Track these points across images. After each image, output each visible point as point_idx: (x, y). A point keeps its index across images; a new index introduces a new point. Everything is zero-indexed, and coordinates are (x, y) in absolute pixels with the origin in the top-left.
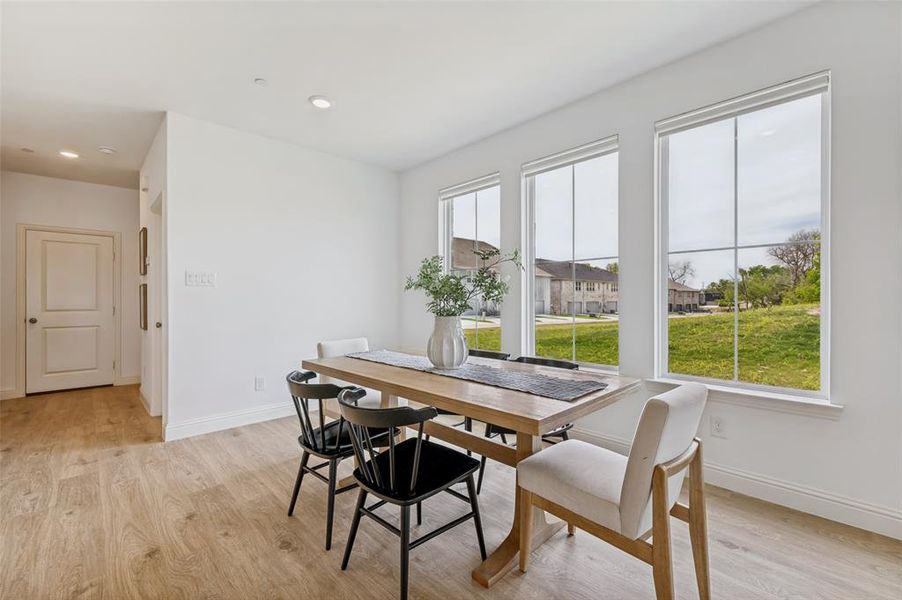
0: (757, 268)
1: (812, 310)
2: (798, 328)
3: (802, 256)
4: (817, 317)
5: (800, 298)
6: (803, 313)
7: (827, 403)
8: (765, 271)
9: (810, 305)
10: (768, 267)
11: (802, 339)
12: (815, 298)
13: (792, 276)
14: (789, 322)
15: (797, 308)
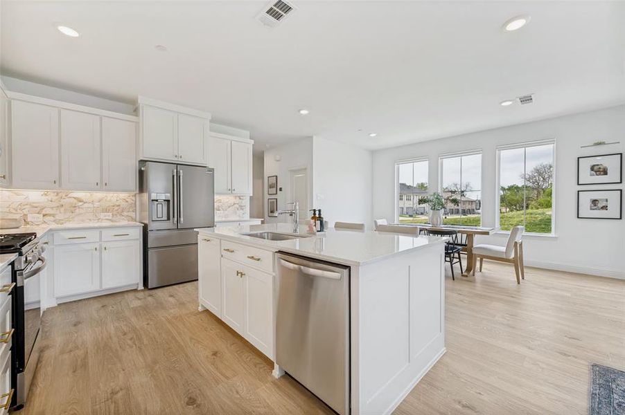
0: (513, 187)
1: (548, 212)
2: (541, 220)
3: (542, 179)
4: (550, 216)
5: (541, 205)
6: (543, 213)
7: (554, 236)
8: (517, 188)
9: (547, 209)
10: (520, 186)
11: (543, 226)
12: (549, 205)
13: (536, 192)
14: (536, 218)
15: (540, 211)
